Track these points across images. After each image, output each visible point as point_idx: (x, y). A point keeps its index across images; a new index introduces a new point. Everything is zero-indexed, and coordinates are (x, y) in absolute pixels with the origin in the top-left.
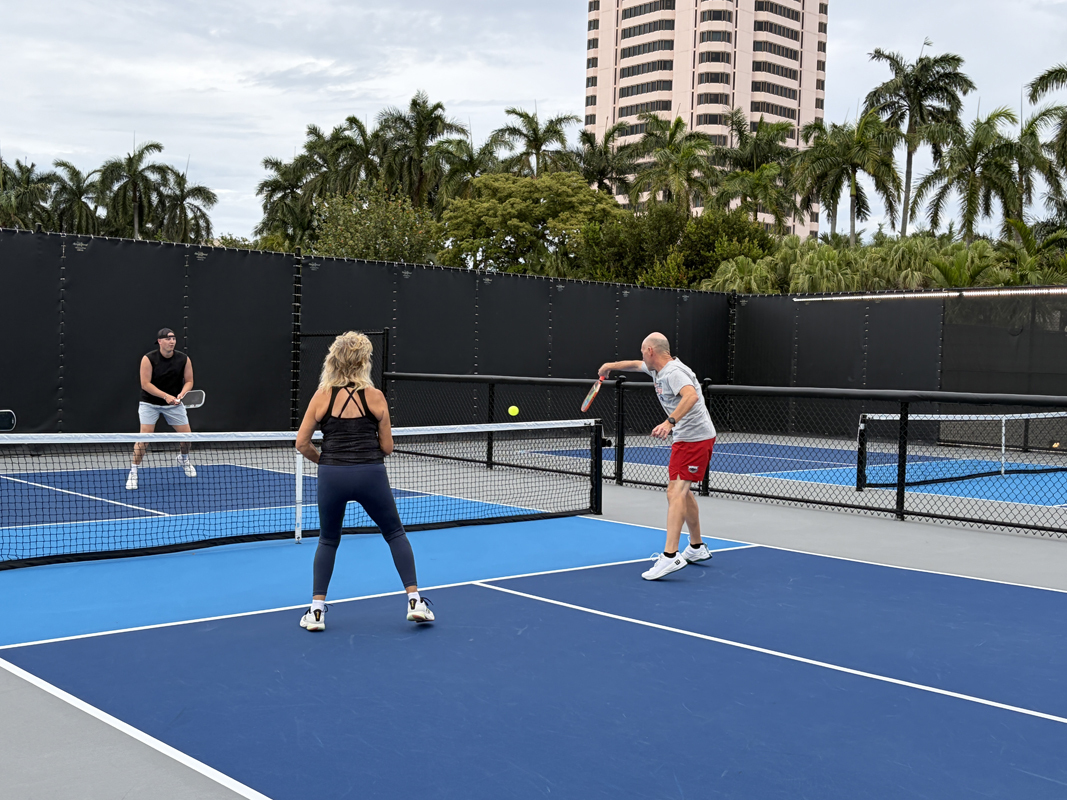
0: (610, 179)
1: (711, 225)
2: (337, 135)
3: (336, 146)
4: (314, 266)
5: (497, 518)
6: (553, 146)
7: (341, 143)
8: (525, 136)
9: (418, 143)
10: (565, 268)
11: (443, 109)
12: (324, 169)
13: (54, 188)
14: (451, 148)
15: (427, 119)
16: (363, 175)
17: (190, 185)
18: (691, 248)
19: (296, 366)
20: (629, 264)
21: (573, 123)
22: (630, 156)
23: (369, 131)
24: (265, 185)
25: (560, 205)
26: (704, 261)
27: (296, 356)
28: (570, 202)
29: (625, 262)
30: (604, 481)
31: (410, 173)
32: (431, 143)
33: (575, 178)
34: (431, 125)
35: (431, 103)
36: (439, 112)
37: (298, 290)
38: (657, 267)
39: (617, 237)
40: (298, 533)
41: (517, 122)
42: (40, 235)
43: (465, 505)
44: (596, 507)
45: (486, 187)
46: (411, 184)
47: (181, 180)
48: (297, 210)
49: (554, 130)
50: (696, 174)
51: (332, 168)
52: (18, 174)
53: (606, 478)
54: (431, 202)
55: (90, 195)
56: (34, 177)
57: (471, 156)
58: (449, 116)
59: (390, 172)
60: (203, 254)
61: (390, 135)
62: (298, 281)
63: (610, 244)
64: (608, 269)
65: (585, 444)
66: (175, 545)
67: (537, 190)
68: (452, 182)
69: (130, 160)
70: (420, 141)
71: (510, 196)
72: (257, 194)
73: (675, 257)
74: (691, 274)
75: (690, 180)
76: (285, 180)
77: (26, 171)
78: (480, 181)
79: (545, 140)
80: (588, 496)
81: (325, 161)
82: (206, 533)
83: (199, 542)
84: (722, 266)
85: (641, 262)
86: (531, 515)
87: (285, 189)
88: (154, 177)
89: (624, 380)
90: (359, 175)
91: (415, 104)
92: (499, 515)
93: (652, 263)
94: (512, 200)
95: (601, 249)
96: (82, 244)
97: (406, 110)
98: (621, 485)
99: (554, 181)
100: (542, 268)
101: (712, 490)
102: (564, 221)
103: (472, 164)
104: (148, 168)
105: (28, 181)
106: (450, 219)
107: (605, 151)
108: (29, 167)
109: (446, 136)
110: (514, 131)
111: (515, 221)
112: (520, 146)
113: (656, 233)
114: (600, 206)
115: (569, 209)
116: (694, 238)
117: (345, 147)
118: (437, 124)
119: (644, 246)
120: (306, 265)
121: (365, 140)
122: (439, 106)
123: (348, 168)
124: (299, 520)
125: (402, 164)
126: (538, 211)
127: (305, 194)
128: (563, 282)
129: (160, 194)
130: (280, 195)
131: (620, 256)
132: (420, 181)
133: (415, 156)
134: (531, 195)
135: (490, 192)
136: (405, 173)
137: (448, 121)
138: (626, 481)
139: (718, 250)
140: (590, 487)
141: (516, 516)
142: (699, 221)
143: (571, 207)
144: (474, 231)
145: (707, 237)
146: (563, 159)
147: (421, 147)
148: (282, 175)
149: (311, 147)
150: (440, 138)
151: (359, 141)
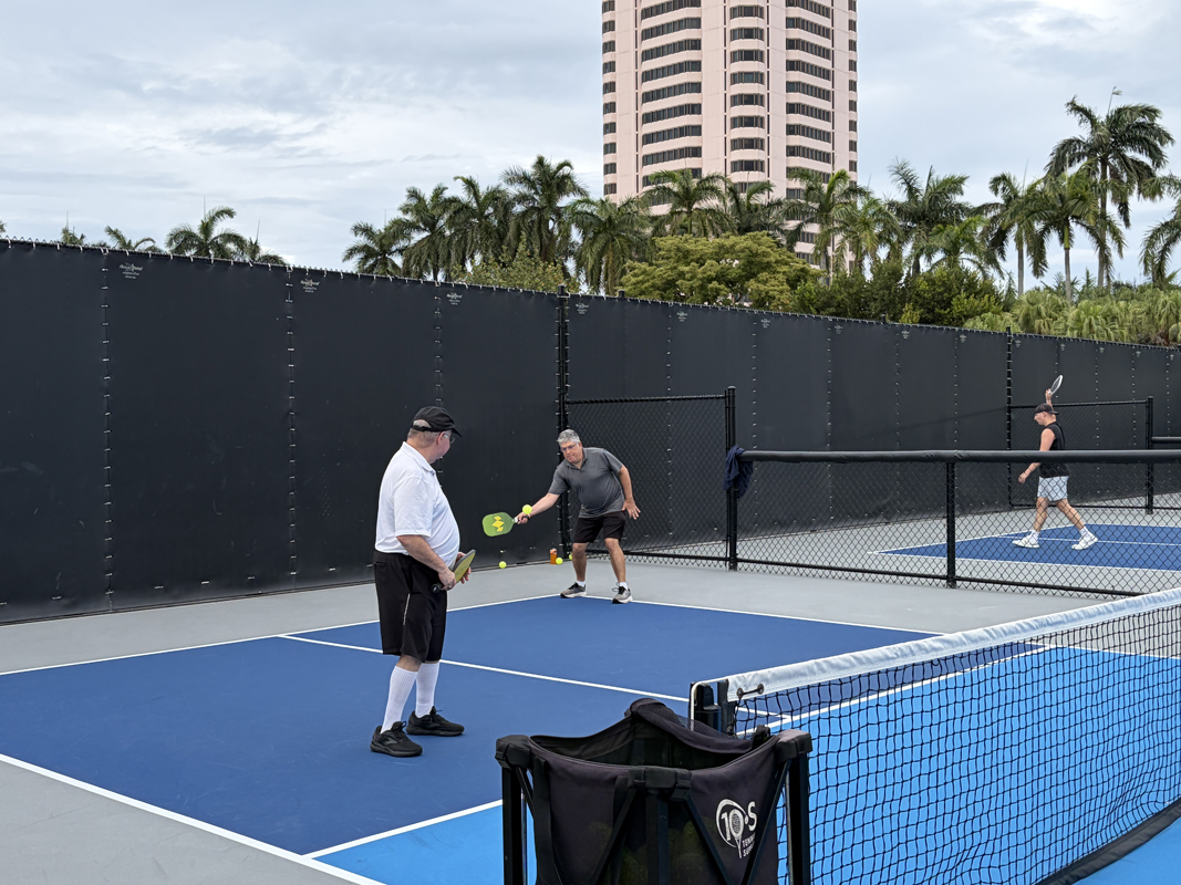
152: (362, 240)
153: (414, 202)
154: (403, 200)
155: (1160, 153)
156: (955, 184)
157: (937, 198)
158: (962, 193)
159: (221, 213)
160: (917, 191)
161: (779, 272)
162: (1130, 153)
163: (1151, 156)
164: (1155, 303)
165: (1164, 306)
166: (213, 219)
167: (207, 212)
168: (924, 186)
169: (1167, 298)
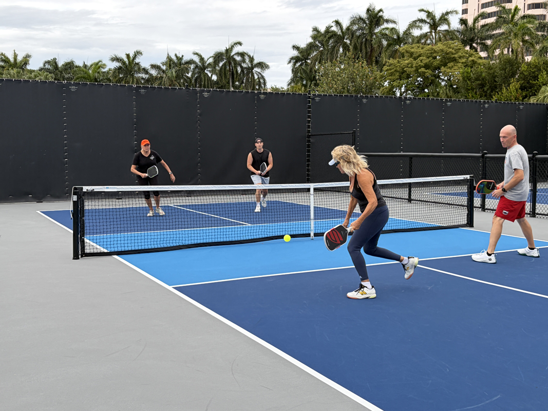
0: (477, 43)
1: (536, 66)
2: (328, 30)
3: (327, 36)
4: (317, 99)
5: (415, 228)
6: (444, 27)
7: (330, 34)
8: (428, 23)
9: (370, 30)
10: (451, 93)
11: (383, 12)
12: (321, 49)
13: (192, 66)
14: (387, 32)
15: (375, 18)
16: (341, 50)
17: (255, 62)
18: (524, 80)
19: (309, 151)
20: (488, 90)
21: (454, 14)
22: (488, 30)
23: (345, 27)
24: (292, 59)
25: (448, 59)
26: (532, 86)
27: (309, 146)
28: (454, 57)
29: (485, 89)
30: (474, 209)
31: (366, 47)
32: (376, 31)
33: (457, 44)
34: (377, 21)
35: (377, 9)
36: (381, 14)
37: (309, 112)
38: (504, 90)
39: (481, 75)
40: (312, 234)
41: (423, 16)
42: (187, 90)
43: (397, 222)
44: (470, 223)
45: (407, 52)
46: (366, 53)
47: (252, 59)
48: (308, 72)
49: (444, 19)
50: (527, 38)
51: (326, 47)
52: (176, 61)
53: (475, 207)
54: (377, 62)
55: (209, 69)
56: (183, 61)
57: (398, 36)
58: (386, 15)
59: (355, 48)
60: (263, 96)
61: (355, 27)
62: (309, 107)
63: (477, 79)
64: (476, 93)
65: (464, 189)
66: (254, 239)
67: (435, 52)
68: (388, 51)
69: (227, 50)
71: (420, 56)
72: (288, 63)
73: (514, 85)
74: (524, 94)
75: (524, 41)
76: (302, 56)
77: (179, 59)
78: (404, 49)
79: (439, 25)
80: (466, 217)
81: (322, 45)
82: (268, 233)
83: (265, 238)
84: (543, 89)
85: (495, 88)
86: (434, 227)
87: (302, 60)
88: (238, 58)
89: (486, 153)
90: (339, 50)
91: (368, 10)
92: (416, 227)
93: (501, 89)
94: (421, 58)
95: (472, 82)
96: (207, 94)
97: (364, 15)
98: (484, 211)
99: (445, 47)
100: (438, 94)
101: (538, 214)
102: (450, 68)
103: (399, 40)
104: (235, 54)
105: (180, 64)
106: (387, 70)
107: (473, 29)
108: (181, 57)
109: (385, 25)
110: (422, 21)
111: (423, 70)
112: (426, 29)
113: (503, 72)
114: (470, 59)
115: (452, 61)
116: (525, 74)
117: (332, 36)
118: (380, 20)
119: (497, 79)
120: (313, 99)
121: (342, 31)
122: (381, 10)
123: (334, 47)
124: (312, 228)
125: (362, 43)
126: (436, 63)
127: (312, 63)
128: (450, 101)
129: (242, 67)
130: (298, 64)
131: (482, 86)
132: (371, 51)
133: (369, 38)
134: (432, 55)
135: (409, 54)
136: (363, 47)
137: (385, 18)
138: (487, 209)
139: (541, 80)
140: (467, 212)
141: (425, 228)
142: (529, 64)
143: (454, 60)
144: (400, 76)
145: (533, 73)
146: (450, 35)
147: (371, 33)
148: (301, 53)
149: (314, 37)
150: (383, 27)
151: (339, 33)
152: (295, 53)
153: (315, 32)
154: (311, 33)
159: (236, 44)
161: (460, 63)
166: (232, 47)
167: (230, 43)
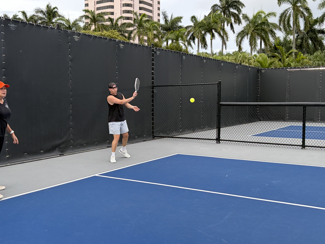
2: (15, 16)
8: (90, 18)
11: (57, 9)
15: (51, 13)
19: (153, 101)
27: (153, 96)
32: (54, 21)
36: (56, 10)
37: (153, 64)
41: (88, 14)
50: (155, 32)
62: (153, 60)
70: (50, 19)
91: (48, 6)
107: (116, 25)
118: (55, 14)
120: (155, 52)
121: (26, 19)
137: (59, 13)
155: (240, 10)
156: (179, 19)
157: (173, 23)
158: (181, 22)
160: (168, 21)
162: (232, 10)
163: (237, 11)
164: (237, 56)
165: (240, 57)
168: (170, 19)
169: (241, 55)
